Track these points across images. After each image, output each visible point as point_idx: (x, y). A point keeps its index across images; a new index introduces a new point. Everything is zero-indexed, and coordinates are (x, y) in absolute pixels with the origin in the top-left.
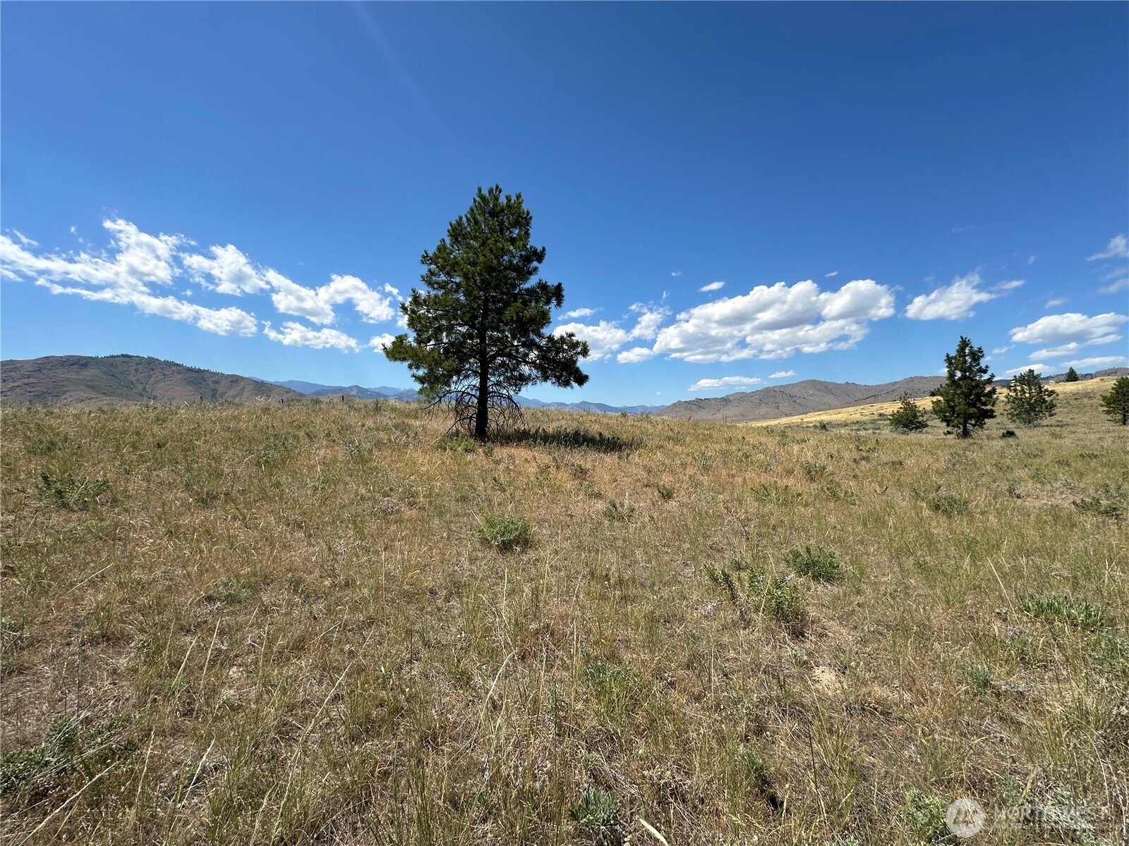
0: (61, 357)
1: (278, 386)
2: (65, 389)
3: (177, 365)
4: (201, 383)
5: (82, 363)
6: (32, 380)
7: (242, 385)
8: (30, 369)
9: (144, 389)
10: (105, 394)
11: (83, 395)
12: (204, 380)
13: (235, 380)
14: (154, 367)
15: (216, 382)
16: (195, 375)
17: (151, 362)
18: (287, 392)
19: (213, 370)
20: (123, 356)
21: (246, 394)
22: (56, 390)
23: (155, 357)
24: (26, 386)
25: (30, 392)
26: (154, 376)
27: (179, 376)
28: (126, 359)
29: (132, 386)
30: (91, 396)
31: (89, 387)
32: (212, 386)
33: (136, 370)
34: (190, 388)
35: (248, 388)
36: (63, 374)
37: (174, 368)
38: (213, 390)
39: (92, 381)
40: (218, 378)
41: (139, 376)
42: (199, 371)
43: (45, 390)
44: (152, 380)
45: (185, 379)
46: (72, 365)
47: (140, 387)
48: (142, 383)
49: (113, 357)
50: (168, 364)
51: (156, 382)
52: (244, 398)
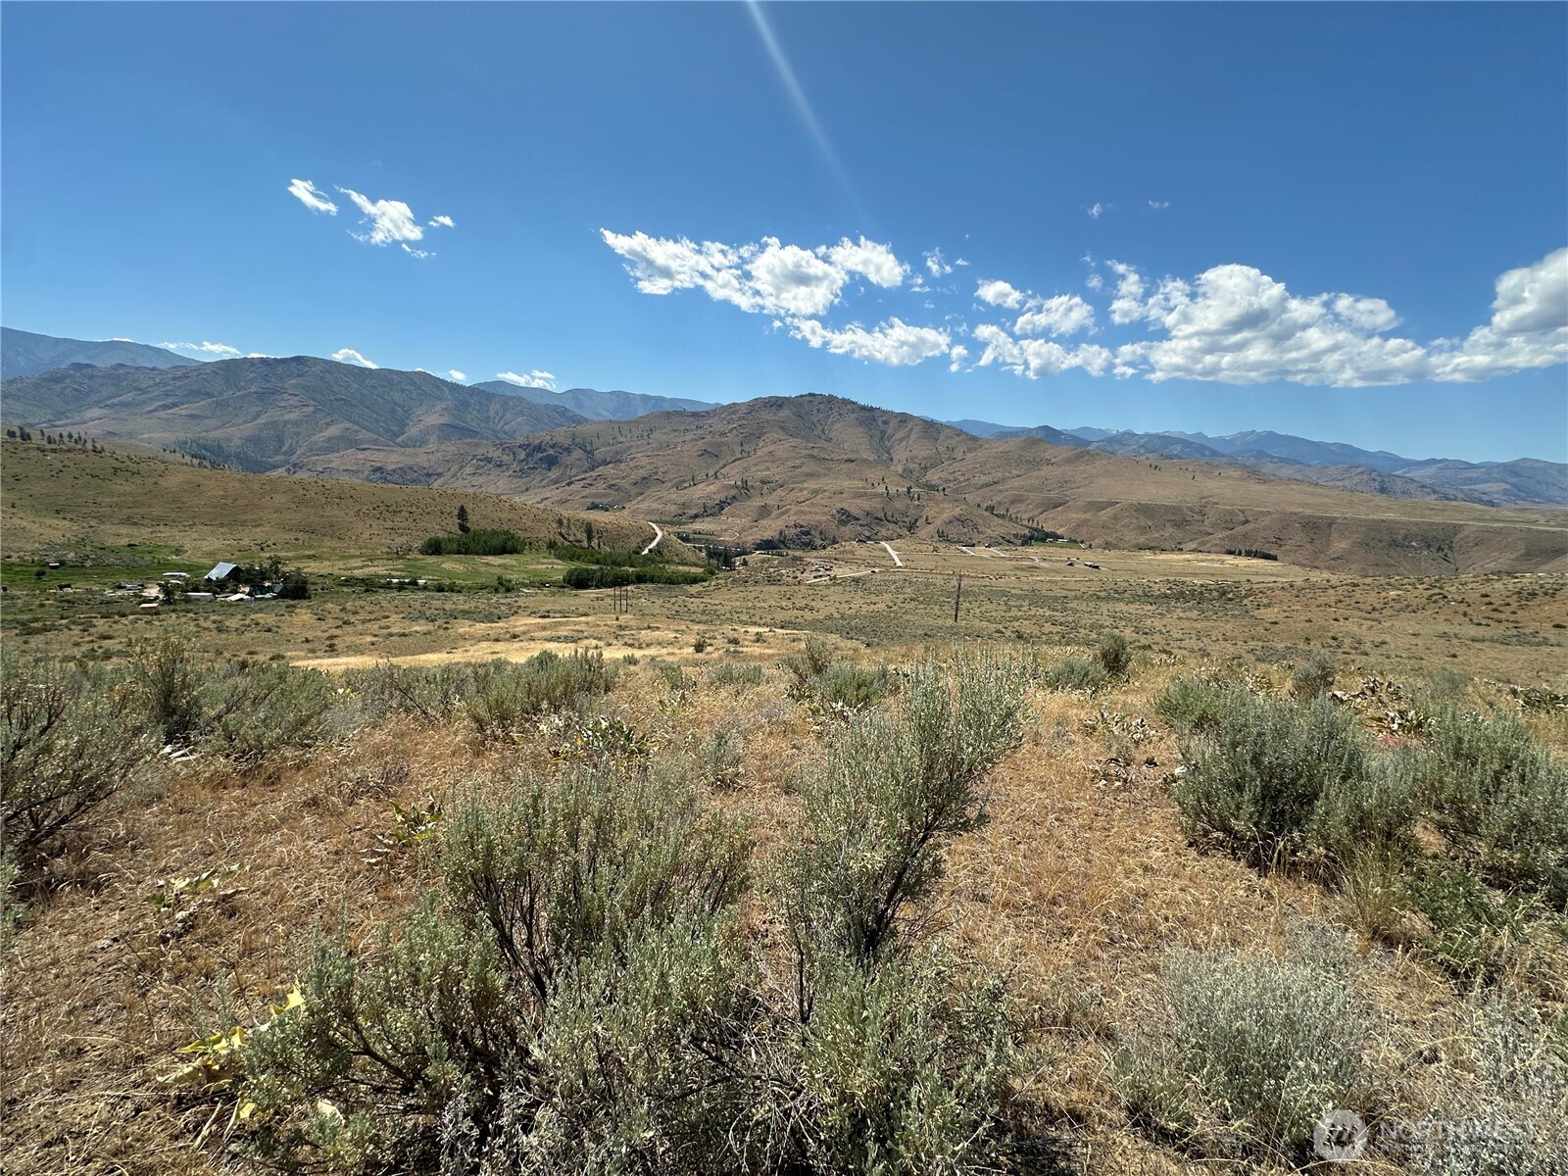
0: (766, 399)
1: (948, 427)
2: (764, 431)
3: (853, 403)
4: (871, 424)
5: (777, 403)
7: (910, 425)
8: (744, 412)
9: (823, 430)
10: (792, 435)
11: (776, 436)
12: (875, 420)
13: (904, 419)
14: (833, 406)
15: (886, 423)
16: (867, 414)
17: (831, 399)
18: (958, 435)
19: (884, 407)
20: (810, 395)
21: (914, 436)
22: (759, 432)
23: (835, 395)
26: (832, 416)
27: (853, 416)
28: (811, 399)
29: (814, 428)
30: (782, 438)
31: (782, 428)
32: (882, 426)
33: (818, 410)
34: (861, 429)
35: (917, 429)
36: (766, 415)
37: (849, 407)
38: (882, 431)
39: (784, 422)
40: (888, 416)
41: (821, 416)
42: (872, 409)
43: (752, 432)
44: (830, 420)
45: (857, 419)
46: (773, 405)
47: (820, 428)
48: (822, 424)
49: (801, 396)
50: (846, 402)
51: (833, 423)
52: (910, 442)
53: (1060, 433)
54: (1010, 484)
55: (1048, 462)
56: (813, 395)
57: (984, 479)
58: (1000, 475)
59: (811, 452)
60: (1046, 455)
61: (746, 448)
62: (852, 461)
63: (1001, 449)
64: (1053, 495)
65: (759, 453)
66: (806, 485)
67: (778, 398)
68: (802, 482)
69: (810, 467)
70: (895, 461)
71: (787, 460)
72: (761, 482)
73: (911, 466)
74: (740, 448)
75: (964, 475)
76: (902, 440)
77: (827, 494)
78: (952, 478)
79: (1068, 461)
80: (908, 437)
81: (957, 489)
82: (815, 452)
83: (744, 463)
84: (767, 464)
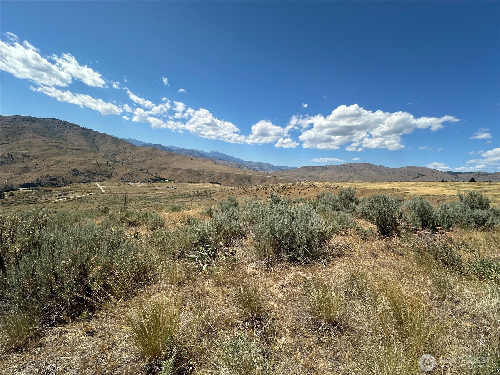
0: (23, 116)
1: (123, 141)
2: (23, 131)
3: (77, 126)
4: (88, 135)
6: (8, 126)
7: (107, 138)
8: (8, 121)
9: (61, 135)
10: (42, 135)
11: (32, 135)
12: (89, 134)
13: (103, 135)
14: (66, 126)
15: (95, 136)
16: (85, 131)
17: (65, 123)
18: (127, 144)
19: (94, 130)
20: (52, 119)
21: (108, 143)
22: (19, 131)
23: (67, 121)
24: (5, 128)
25: (7, 131)
26: (66, 130)
27: (78, 131)
28: (53, 121)
29: (56, 133)
30: (35, 136)
31: (35, 131)
32: (93, 137)
33: (58, 126)
34: (83, 137)
35: (109, 140)
36: (22, 124)
37: (76, 127)
38: (93, 139)
39: (36, 129)
40: (96, 134)
41: (59, 129)
42: (87, 130)
43: (14, 131)
44: (65, 131)
45: (80, 133)
46: (28, 120)
47: (60, 134)
48: (60, 133)
49: (48, 119)
50: (73, 125)
51: (67, 133)
52: (107, 144)
53: (164, 147)
54: (147, 162)
55: (161, 156)
56: (55, 119)
57: (138, 160)
58: (144, 159)
59: (55, 144)
60: (160, 153)
61: (11, 138)
62: (78, 150)
63: (144, 150)
64: (163, 166)
65: (20, 142)
66: (52, 158)
67: (31, 118)
68: (50, 157)
69: (55, 150)
70: (100, 151)
71: (40, 146)
72: (23, 155)
73: (108, 153)
74: (6, 138)
75: (131, 158)
76: (103, 143)
77: (65, 163)
78: (126, 159)
79: (166, 156)
80: (106, 142)
81: (128, 163)
82: (57, 144)
83: (10, 146)
84: (27, 148)
